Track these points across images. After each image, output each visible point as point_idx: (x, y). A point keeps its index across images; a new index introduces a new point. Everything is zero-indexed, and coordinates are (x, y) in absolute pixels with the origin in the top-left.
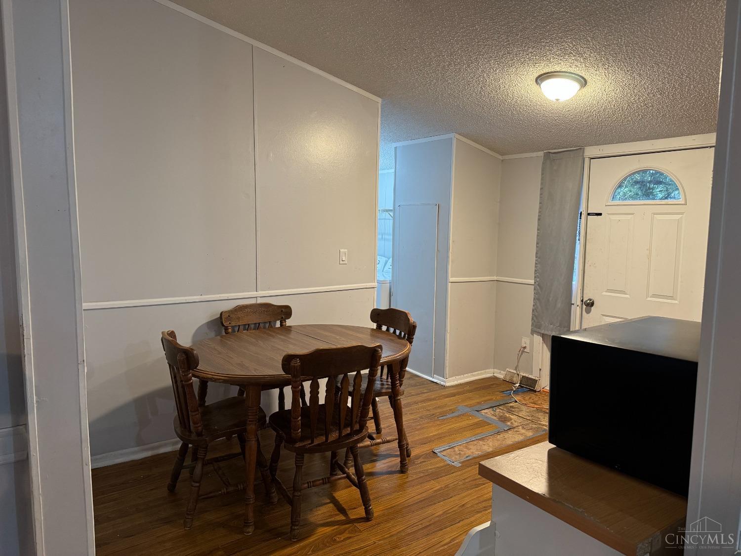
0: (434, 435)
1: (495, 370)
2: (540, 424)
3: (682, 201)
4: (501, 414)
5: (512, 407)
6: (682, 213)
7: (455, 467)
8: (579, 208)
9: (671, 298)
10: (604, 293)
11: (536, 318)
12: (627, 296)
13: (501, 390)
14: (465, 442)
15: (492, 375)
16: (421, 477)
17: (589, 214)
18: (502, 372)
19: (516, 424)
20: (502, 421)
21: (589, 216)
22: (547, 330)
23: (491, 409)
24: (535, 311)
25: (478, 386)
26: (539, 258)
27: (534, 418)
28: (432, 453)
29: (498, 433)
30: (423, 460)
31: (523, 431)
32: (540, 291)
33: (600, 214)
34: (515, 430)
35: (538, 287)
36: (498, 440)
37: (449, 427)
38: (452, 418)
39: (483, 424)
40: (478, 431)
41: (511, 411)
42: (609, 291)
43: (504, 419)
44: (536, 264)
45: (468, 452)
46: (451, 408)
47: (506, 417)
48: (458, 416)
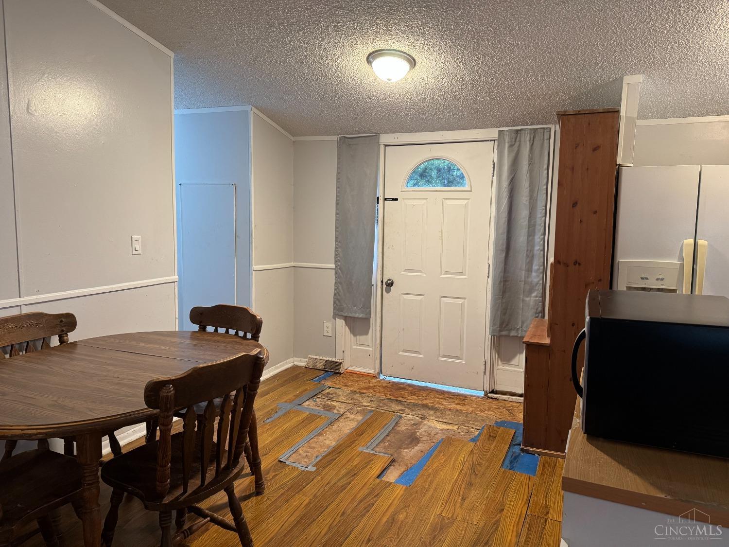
0: (271, 442)
1: (295, 359)
2: (363, 406)
3: (467, 188)
4: (323, 403)
5: (328, 393)
6: (468, 199)
7: (311, 472)
8: (375, 193)
9: (462, 274)
10: (403, 273)
11: (339, 301)
12: (423, 275)
13: (311, 378)
14: (306, 442)
15: (292, 364)
16: (282, 494)
17: (386, 199)
18: (303, 359)
19: (342, 411)
20: (328, 410)
21: (386, 201)
22: (351, 312)
23: (311, 400)
24: (337, 294)
25: (286, 379)
26: (339, 242)
27: (354, 401)
28: (280, 464)
29: (331, 423)
30: (274, 474)
31: (352, 416)
32: (341, 275)
33: (396, 199)
34: (345, 416)
35: (339, 271)
36: (335, 431)
37: (281, 429)
38: (279, 418)
39: (312, 418)
40: (312, 426)
41: (330, 397)
42: (407, 270)
43: (329, 408)
44: (336, 248)
45: (315, 452)
46: (272, 407)
47: (329, 406)
48: (284, 415)
